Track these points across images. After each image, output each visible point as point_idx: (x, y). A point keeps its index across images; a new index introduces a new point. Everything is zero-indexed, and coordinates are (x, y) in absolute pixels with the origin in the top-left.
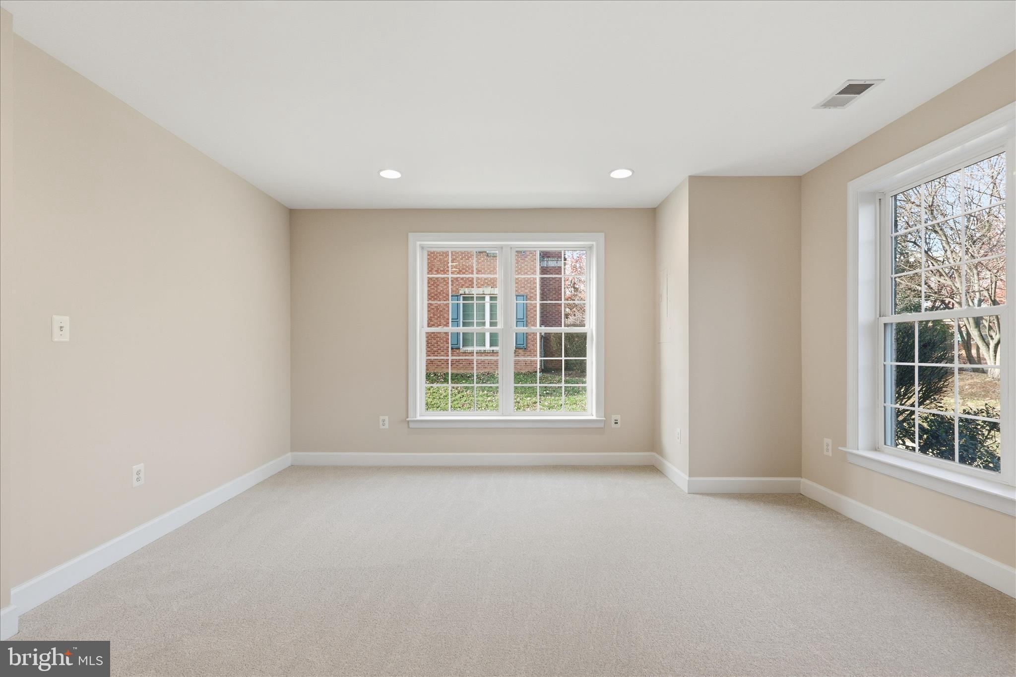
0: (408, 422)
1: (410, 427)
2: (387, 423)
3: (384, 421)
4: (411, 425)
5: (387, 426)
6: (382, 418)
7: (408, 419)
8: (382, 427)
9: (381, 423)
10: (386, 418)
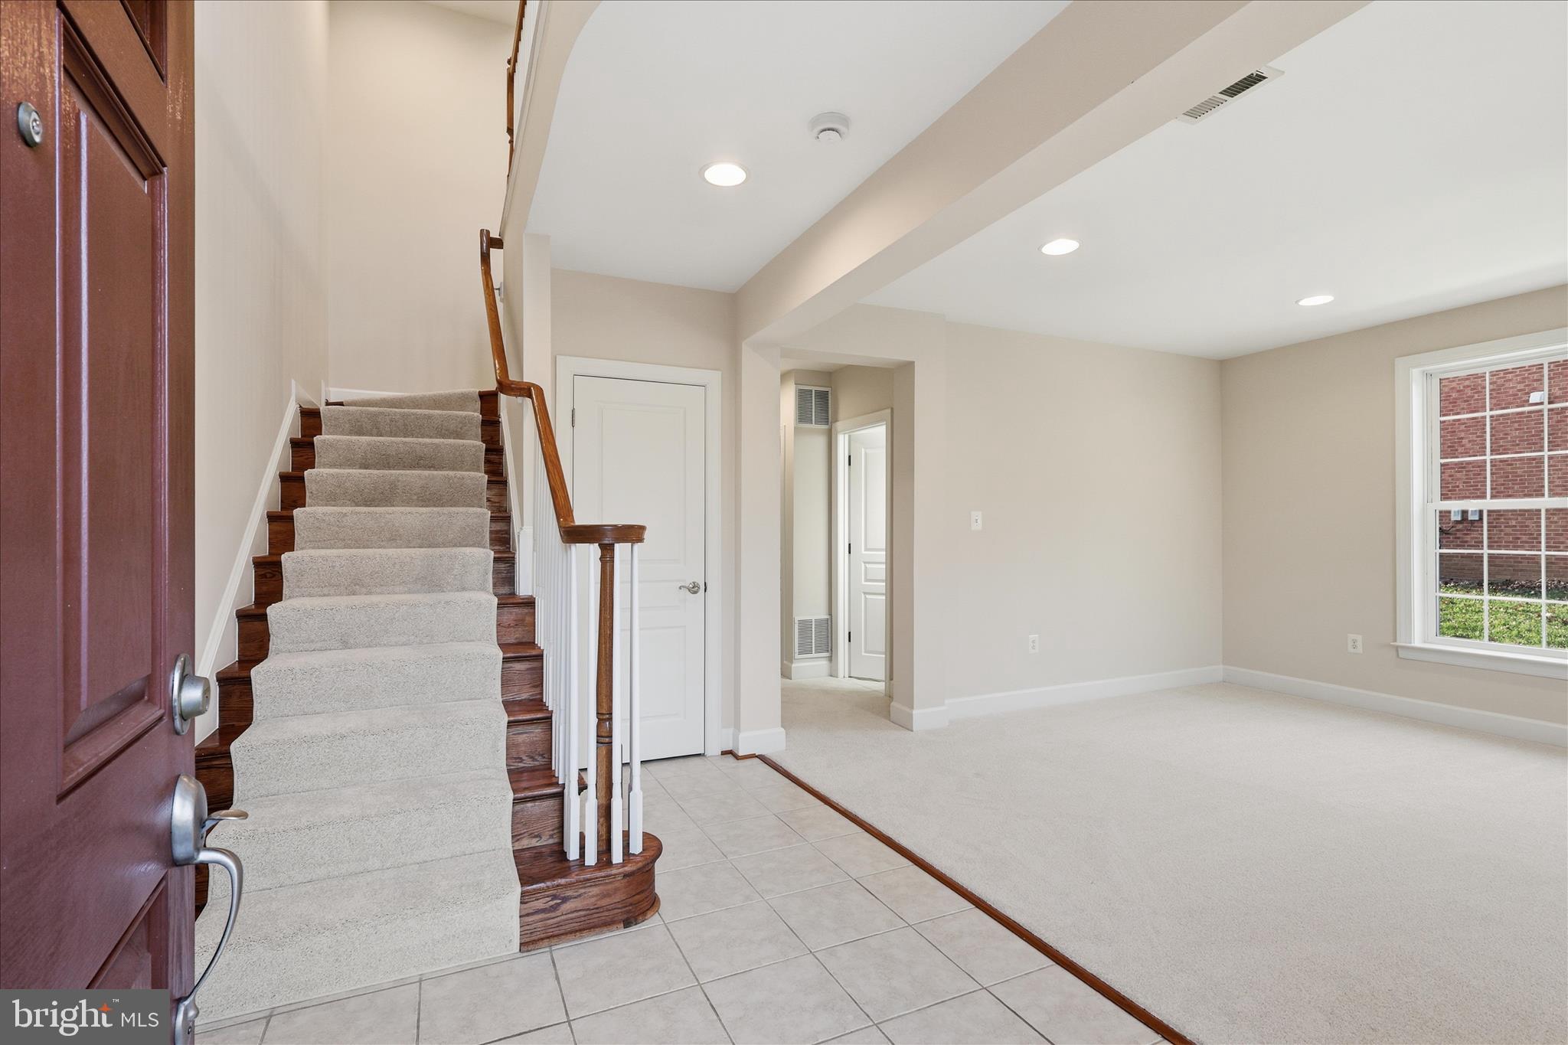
0: (1397, 648)
1: (1400, 656)
2: (1359, 644)
3: (1354, 641)
4: (1402, 654)
5: (1360, 649)
6: (1351, 636)
7: (1398, 644)
8: (1351, 649)
9: (1350, 644)
10: (1359, 638)
